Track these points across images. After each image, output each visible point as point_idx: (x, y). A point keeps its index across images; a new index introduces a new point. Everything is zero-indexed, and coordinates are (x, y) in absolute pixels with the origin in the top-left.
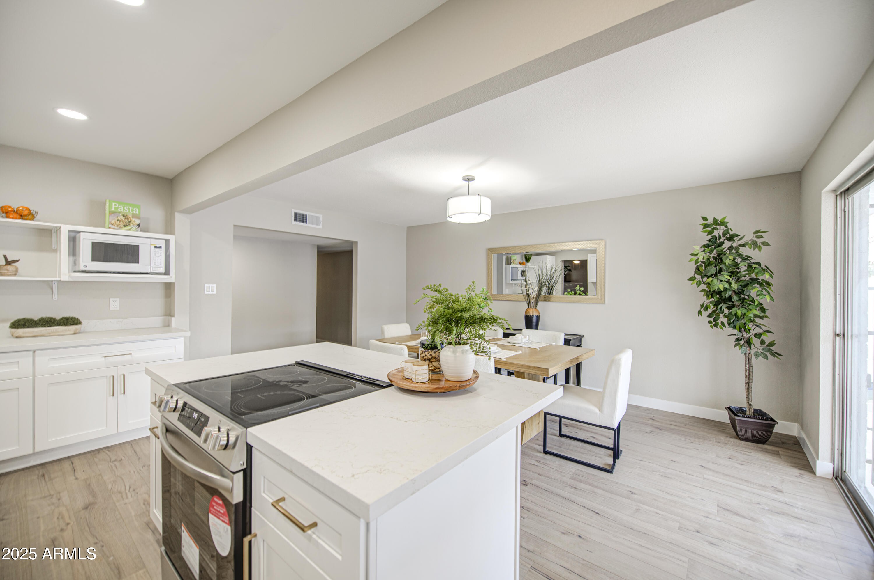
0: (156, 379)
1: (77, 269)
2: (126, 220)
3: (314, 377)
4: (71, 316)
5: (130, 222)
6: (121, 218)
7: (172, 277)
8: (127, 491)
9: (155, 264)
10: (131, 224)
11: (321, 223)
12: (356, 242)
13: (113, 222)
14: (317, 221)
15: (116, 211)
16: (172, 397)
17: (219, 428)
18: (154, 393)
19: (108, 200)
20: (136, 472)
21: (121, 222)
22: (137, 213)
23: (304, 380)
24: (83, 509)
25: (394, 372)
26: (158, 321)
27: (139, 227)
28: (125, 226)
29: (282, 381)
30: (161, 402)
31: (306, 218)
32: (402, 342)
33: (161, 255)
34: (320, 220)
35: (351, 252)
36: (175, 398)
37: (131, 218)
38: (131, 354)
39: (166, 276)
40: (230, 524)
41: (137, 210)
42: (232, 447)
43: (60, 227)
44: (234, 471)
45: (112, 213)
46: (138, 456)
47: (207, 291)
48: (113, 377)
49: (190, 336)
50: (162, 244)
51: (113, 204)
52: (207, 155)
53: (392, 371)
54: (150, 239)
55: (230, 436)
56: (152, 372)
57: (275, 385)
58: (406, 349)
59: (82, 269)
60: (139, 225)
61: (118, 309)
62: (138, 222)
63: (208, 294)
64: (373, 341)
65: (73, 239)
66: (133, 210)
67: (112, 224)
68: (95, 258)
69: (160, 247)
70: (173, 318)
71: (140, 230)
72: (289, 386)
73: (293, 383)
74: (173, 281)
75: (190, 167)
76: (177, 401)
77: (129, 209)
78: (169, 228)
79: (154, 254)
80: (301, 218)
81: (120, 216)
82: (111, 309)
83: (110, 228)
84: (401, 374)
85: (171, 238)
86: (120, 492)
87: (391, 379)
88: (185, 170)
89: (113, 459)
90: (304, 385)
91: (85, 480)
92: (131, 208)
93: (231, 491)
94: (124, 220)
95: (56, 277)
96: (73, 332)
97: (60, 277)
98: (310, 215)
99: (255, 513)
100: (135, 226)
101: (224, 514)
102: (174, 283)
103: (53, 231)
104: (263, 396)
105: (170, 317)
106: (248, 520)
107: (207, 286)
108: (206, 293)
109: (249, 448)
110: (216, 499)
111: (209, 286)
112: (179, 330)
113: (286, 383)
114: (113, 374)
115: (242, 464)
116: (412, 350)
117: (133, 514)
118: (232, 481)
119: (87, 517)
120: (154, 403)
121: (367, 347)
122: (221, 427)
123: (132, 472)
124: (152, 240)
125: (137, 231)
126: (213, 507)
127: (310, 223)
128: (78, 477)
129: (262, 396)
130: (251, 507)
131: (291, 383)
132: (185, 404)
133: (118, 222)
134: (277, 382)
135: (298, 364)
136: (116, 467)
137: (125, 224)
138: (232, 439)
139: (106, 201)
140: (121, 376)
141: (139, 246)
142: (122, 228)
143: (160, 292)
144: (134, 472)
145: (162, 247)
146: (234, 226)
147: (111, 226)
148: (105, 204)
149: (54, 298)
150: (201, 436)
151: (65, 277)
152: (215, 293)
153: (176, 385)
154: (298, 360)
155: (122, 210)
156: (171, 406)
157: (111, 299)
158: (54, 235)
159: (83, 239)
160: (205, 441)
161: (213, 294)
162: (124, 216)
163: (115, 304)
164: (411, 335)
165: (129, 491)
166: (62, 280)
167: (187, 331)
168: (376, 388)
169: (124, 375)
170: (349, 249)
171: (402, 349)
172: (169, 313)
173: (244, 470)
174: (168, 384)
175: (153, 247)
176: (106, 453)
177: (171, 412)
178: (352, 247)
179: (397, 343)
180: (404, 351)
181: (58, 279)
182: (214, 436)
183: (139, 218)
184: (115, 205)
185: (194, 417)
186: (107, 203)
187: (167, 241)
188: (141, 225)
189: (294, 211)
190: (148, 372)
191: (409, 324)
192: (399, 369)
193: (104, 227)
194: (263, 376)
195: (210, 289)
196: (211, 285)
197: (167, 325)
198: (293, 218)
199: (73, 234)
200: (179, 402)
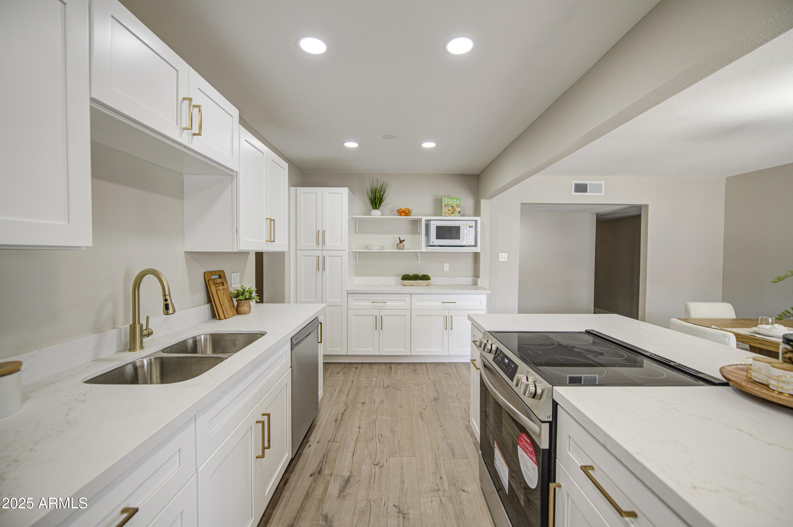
0: (475, 325)
1: (429, 245)
2: (453, 210)
3: (610, 351)
4: (426, 274)
5: (455, 210)
6: (450, 208)
7: (479, 248)
8: (455, 398)
9: (469, 239)
10: (456, 212)
11: (603, 190)
12: (646, 206)
13: (446, 211)
14: (598, 188)
15: (448, 204)
16: (488, 341)
17: (527, 378)
18: (473, 334)
19: (443, 197)
20: (459, 386)
21: (450, 211)
22: (459, 203)
23: (598, 351)
24: (433, 400)
25: (729, 368)
26: (469, 280)
27: (460, 213)
28: (452, 214)
29: (576, 347)
30: (481, 343)
31: (587, 187)
32: (722, 327)
33: (472, 232)
34: (602, 187)
35: (639, 216)
36: (490, 342)
37: (456, 208)
38: (455, 302)
39: (475, 248)
40: (537, 463)
41: (459, 201)
42: (539, 397)
43: (422, 218)
44: (543, 420)
45: (446, 205)
46: (459, 375)
47: (501, 259)
48: (446, 316)
49: (489, 294)
50: (473, 224)
51: (446, 199)
52: (504, 149)
53: (727, 366)
54: (466, 221)
55: (537, 387)
56: (472, 319)
57: (569, 349)
58: (733, 339)
59: (432, 244)
60: (459, 212)
61: (448, 270)
62: (459, 209)
63: (502, 261)
64: (674, 320)
65: (427, 226)
66: (456, 202)
67: (446, 213)
68: (438, 237)
69: (472, 227)
70: (479, 279)
71: (460, 215)
72: (584, 354)
73: (588, 352)
74: (479, 251)
75: (491, 163)
76: (492, 345)
77: (454, 202)
78: (477, 212)
79: (468, 232)
80: (581, 188)
81: (449, 207)
82: (444, 270)
83: (445, 216)
84: (745, 373)
85: (478, 219)
86: (451, 397)
87: (728, 376)
88: (487, 166)
89: (446, 372)
90: (600, 357)
91: (433, 381)
92: (455, 200)
93: (539, 436)
94: (451, 209)
95: (419, 250)
96: (427, 285)
97: (421, 250)
98: (590, 184)
99: (559, 465)
100: (458, 212)
101: (531, 452)
102: (479, 253)
103: (418, 221)
104: (561, 358)
105: (477, 278)
106: (552, 468)
107: (501, 255)
108: (500, 260)
109: (555, 405)
110: (523, 436)
111: (502, 255)
112: (483, 289)
113: (580, 350)
114: (446, 315)
115: (549, 416)
116: (742, 340)
117: (459, 416)
118: (540, 428)
119: (435, 406)
120: (474, 342)
121: (667, 325)
122: (529, 377)
123: (457, 385)
124: (467, 221)
125: (458, 216)
126: (522, 441)
127: (590, 192)
128: (430, 377)
129: (559, 358)
130: (555, 458)
131: (586, 351)
132: (497, 348)
133: (449, 211)
134: (571, 347)
135: (588, 332)
136: (448, 379)
137: (452, 212)
138: (539, 391)
139: (442, 198)
140: (450, 317)
141: (460, 226)
142: (451, 215)
143: (471, 260)
144: (458, 386)
145: (473, 226)
146: (521, 204)
147: (446, 215)
148: (442, 200)
149: (418, 262)
150: (514, 381)
151: (424, 250)
152: (506, 260)
153: (490, 332)
154: (588, 328)
155: (451, 203)
156: (488, 348)
157: (445, 264)
158: (419, 224)
159: (432, 224)
160: (517, 385)
161: (505, 261)
162: (451, 207)
163: (446, 267)
164: (734, 320)
165: (456, 398)
166: (422, 251)
167: (487, 289)
168: (700, 382)
169: (452, 316)
170: (637, 213)
171: (725, 336)
172: (476, 275)
173: (550, 423)
174: (485, 331)
175: (468, 226)
176: (443, 367)
177: (488, 352)
178: (641, 211)
179: (713, 327)
180: (729, 339)
181: (420, 251)
182: (525, 384)
183: (459, 207)
184: (447, 200)
185: (505, 361)
186: (443, 199)
187: (476, 221)
188: (461, 212)
189: (574, 182)
190: (470, 318)
191: (731, 304)
192: (738, 366)
193: (442, 216)
194: (557, 339)
195: (503, 257)
196: (503, 254)
197: (475, 284)
198: (573, 189)
199: (427, 222)
200: (493, 346)
